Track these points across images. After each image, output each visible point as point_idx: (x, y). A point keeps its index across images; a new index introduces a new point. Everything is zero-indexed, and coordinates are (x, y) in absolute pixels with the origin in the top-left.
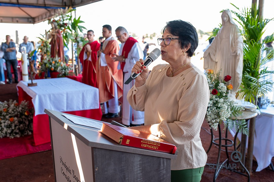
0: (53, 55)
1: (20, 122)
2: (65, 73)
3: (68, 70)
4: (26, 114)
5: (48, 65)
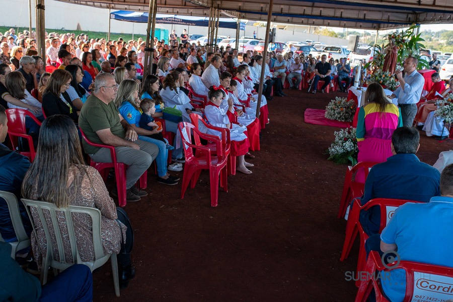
0: (384, 70)
1: (346, 113)
2: (392, 87)
3: (395, 84)
4: (351, 108)
5: (378, 78)
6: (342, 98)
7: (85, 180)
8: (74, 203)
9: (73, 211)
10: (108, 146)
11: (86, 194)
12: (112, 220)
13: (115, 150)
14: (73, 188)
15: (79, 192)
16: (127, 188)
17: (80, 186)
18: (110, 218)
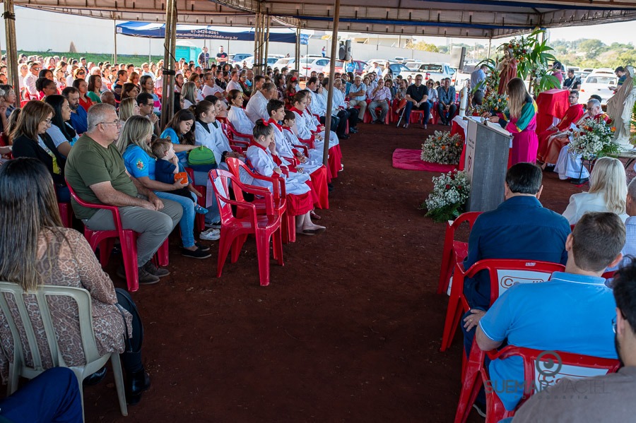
0: (500, 92)
1: (450, 152)
4: (457, 145)
5: (492, 103)
6: (443, 132)
7: (64, 248)
8: (50, 282)
9: (49, 293)
10: (109, 206)
11: (66, 267)
12: (110, 304)
13: (118, 211)
14: (46, 261)
15: (56, 265)
16: (139, 266)
17: (57, 258)
18: (105, 302)
